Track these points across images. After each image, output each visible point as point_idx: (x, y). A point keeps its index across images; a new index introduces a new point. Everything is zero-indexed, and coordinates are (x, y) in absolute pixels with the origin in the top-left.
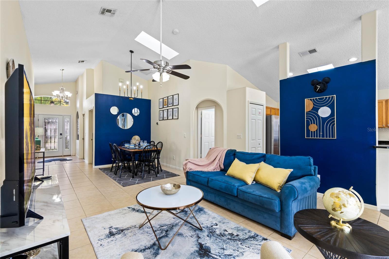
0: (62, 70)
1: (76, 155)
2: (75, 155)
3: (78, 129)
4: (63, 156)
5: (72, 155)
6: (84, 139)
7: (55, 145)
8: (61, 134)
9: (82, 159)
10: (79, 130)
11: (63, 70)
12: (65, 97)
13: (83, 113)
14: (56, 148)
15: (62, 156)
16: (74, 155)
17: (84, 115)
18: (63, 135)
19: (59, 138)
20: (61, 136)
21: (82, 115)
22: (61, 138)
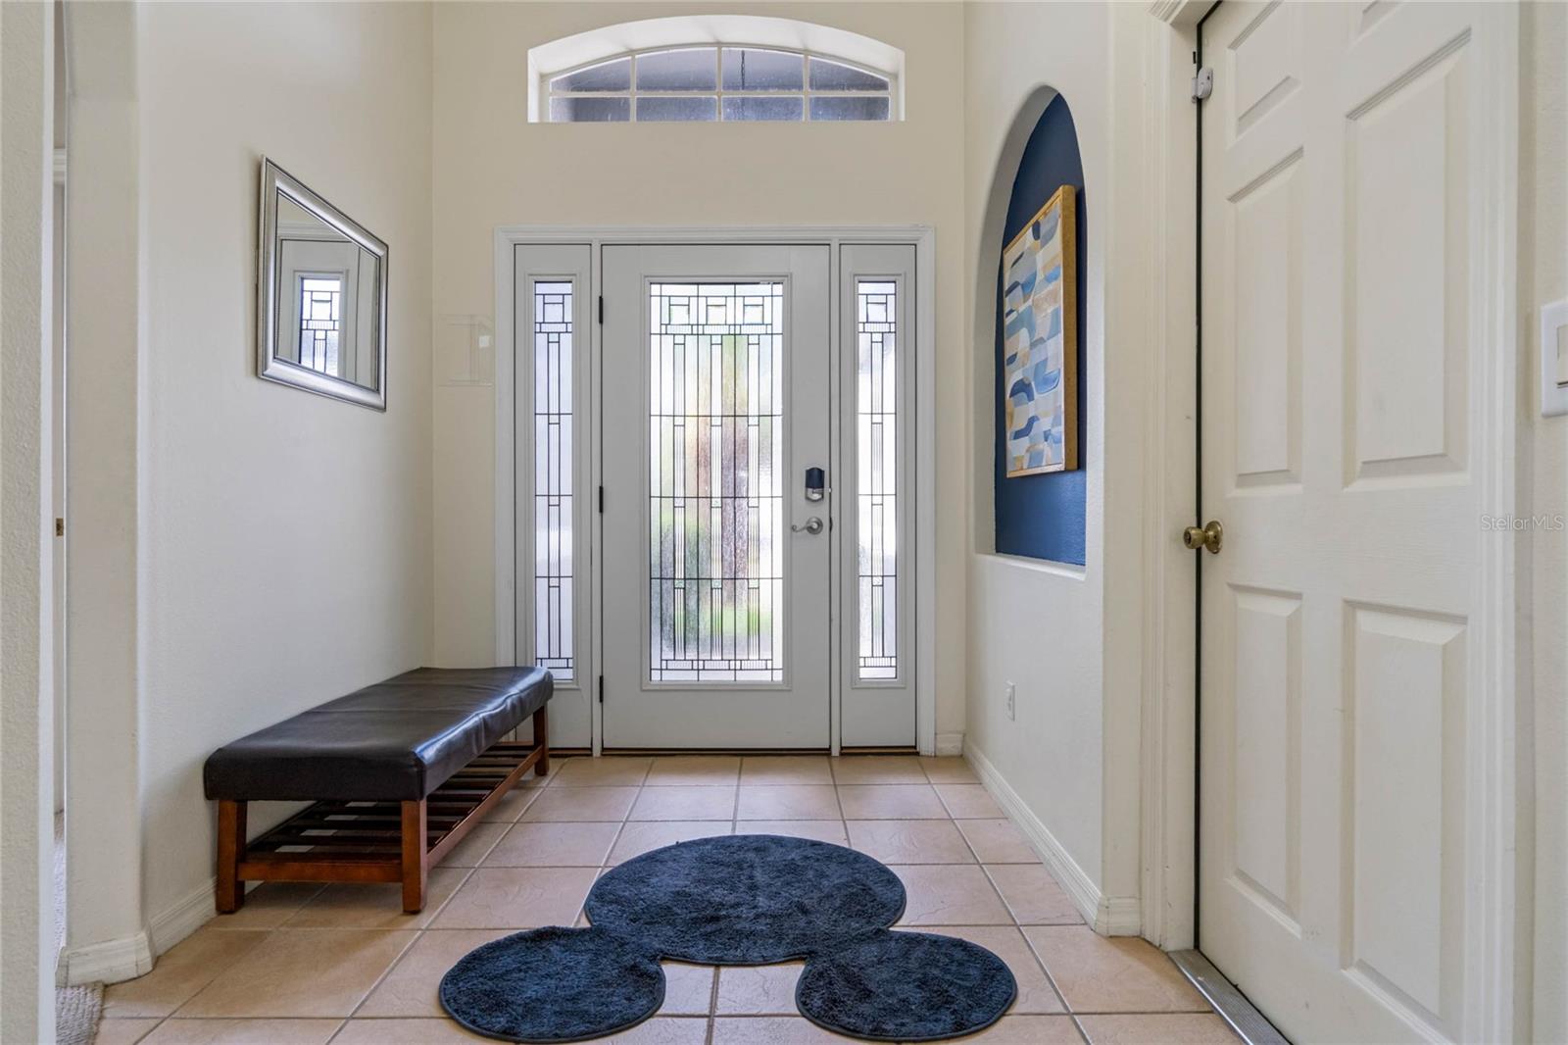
4: (835, 752)
5: (926, 746)
8: (821, 472)
15: (825, 752)
16: (950, 746)
18: (833, 486)
19: (793, 528)
20: (816, 496)
21: (1175, 25)
22: (810, 529)
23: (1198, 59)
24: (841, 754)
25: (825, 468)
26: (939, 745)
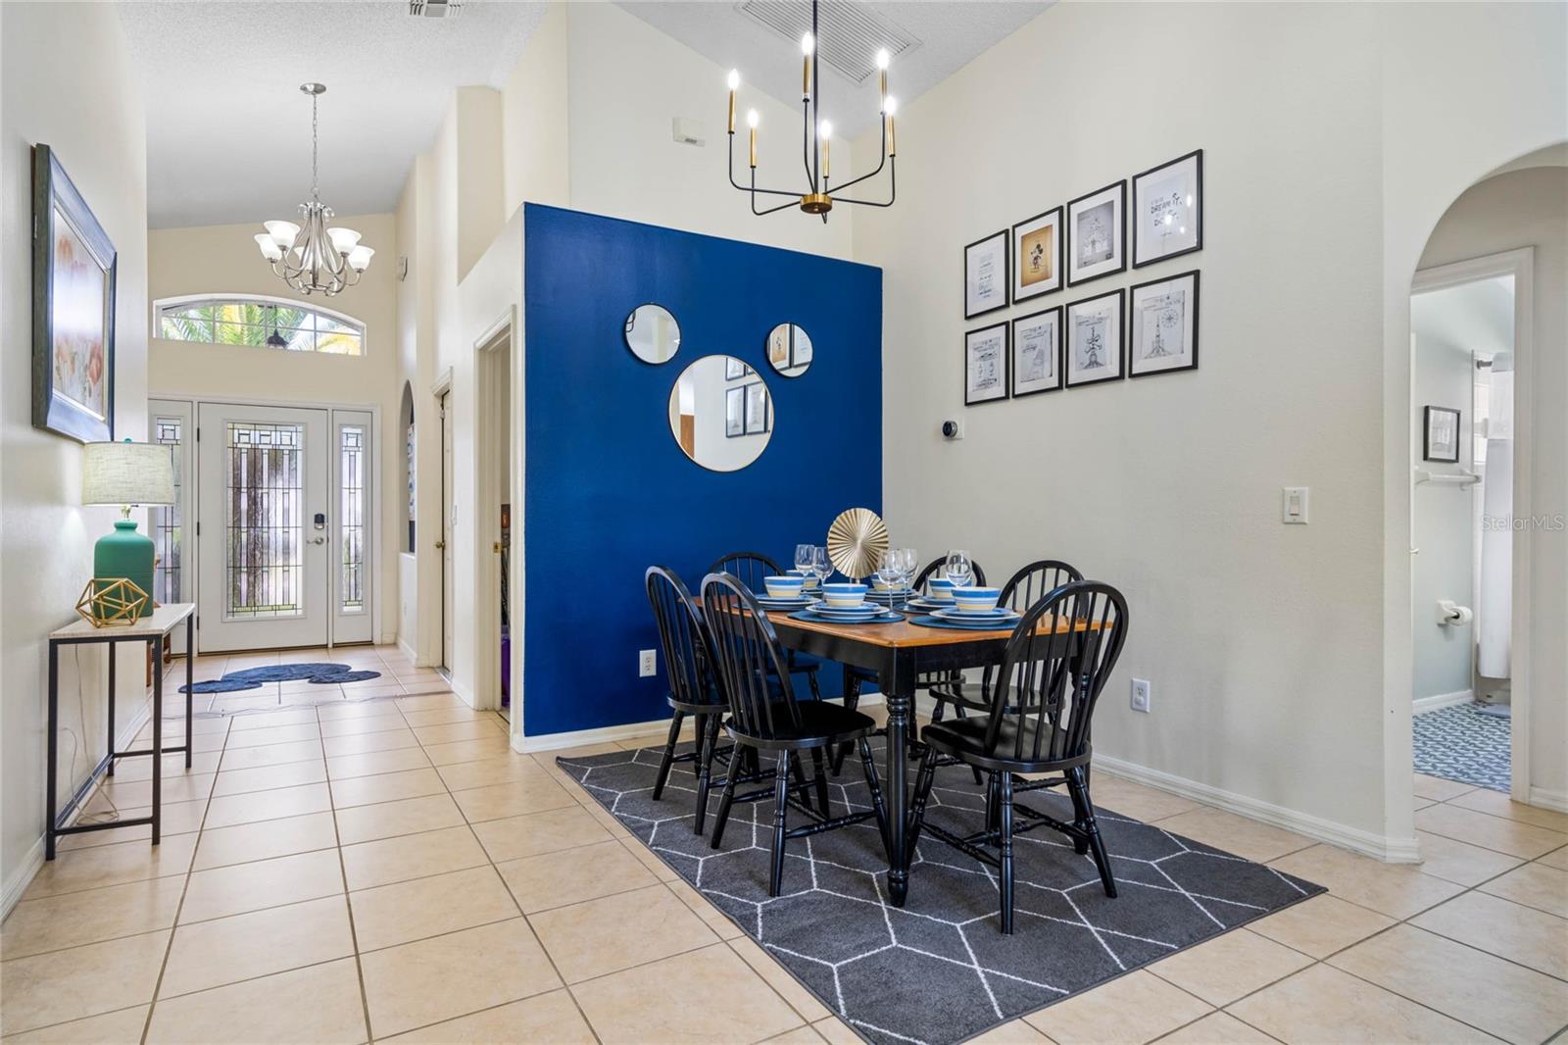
0: (311, 88)
1: (402, 643)
2: (395, 645)
3: (411, 486)
4: (330, 646)
5: (376, 641)
6: (443, 549)
7: (286, 585)
8: (323, 516)
9: (432, 668)
10: (415, 495)
11: (319, 89)
12: (330, 268)
13: (440, 385)
14: (292, 602)
15: (325, 647)
16: (389, 639)
17: (443, 396)
18: (329, 523)
19: (308, 542)
20: (320, 527)
21: (435, 395)
22: (317, 543)
23: (442, 405)
24: (334, 647)
25: (325, 514)
26: (384, 639)
